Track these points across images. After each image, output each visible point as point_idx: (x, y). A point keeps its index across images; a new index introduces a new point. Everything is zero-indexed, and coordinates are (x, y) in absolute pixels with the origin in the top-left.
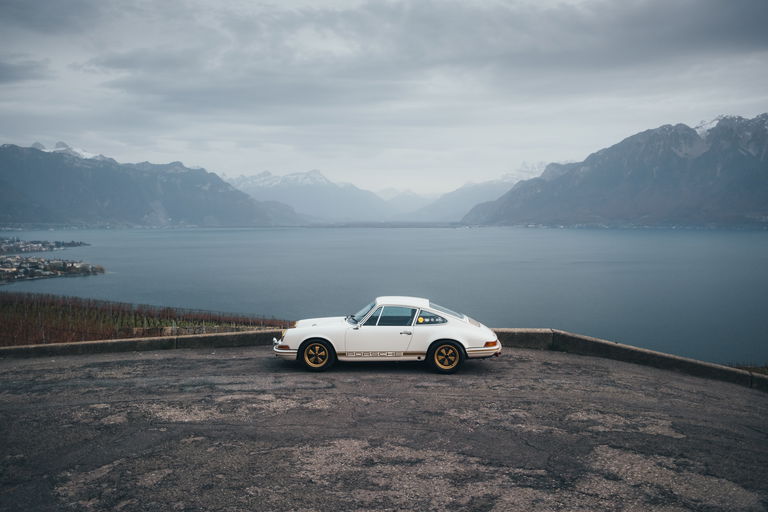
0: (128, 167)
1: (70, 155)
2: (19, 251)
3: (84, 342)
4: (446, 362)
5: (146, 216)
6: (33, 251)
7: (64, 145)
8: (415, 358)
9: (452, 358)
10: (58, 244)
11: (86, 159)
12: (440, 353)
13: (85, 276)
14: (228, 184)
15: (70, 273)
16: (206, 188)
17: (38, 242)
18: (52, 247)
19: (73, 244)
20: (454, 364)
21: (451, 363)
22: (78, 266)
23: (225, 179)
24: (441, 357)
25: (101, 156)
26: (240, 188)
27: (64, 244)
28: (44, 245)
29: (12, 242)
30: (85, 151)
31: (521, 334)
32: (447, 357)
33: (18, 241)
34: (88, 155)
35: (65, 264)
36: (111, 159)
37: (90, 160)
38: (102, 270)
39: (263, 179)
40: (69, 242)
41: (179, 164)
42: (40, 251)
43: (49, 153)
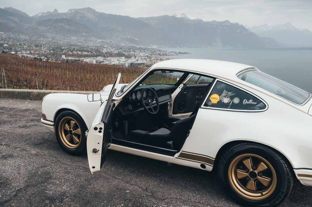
0: (208, 23)
1: (186, 18)
2: (166, 55)
3: (7, 90)
4: (252, 184)
5: (213, 43)
6: (171, 55)
7: (184, 14)
8: (196, 165)
9: (265, 180)
10: (180, 53)
11: (192, 20)
12: (241, 165)
14: (248, 30)
16: (238, 31)
17: (173, 52)
18: (177, 54)
20: (267, 194)
21: (260, 188)
23: (247, 27)
24: (242, 174)
25: (197, 18)
26: (253, 31)
27: (182, 53)
28: (175, 53)
30: (191, 17)
32: (253, 175)
33: (166, 51)
34: (192, 18)
36: (201, 20)
39: (263, 27)
40: (184, 52)
41: (228, 21)
42: (173, 55)
43: (179, 18)
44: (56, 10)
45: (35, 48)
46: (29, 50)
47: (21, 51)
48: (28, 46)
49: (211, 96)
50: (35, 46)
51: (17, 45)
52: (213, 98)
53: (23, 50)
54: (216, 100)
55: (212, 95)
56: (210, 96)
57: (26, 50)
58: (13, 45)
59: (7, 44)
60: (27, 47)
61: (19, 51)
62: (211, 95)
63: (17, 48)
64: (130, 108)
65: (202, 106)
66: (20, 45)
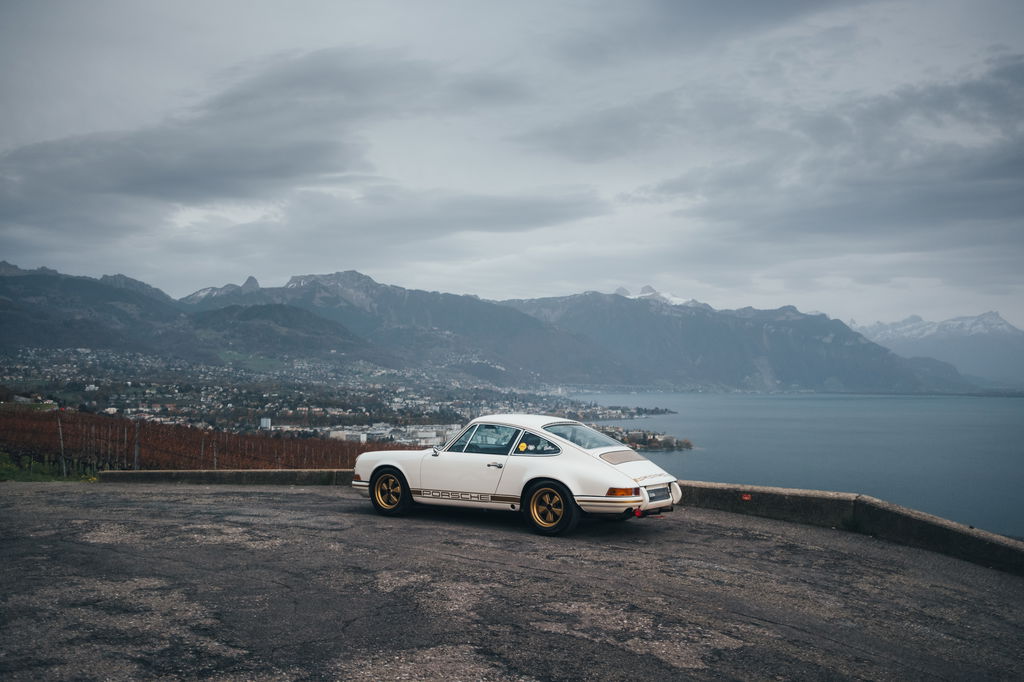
0: (727, 315)
1: (657, 301)
2: (596, 418)
4: (549, 516)
5: (747, 377)
6: (611, 418)
7: (650, 289)
8: (507, 506)
10: (640, 411)
11: (675, 306)
13: (668, 451)
14: (859, 335)
15: (651, 448)
16: (828, 340)
17: (617, 408)
18: (632, 415)
19: (656, 411)
22: (660, 439)
23: (855, 327)
25: (693, 300)
26: (877, 339)
27: (646, 411)
28: (623, 412)
29: (589, 407)
30: (674, 296)
31: (795, 497)
33: (596, 406)
34: (678, 301)
35: (645, 436)
36: (705, 305)
37: (680, 307)
38: (688, 446)
39: (909, 326)
40: (653, 408)
41: (792, 309)
42: (619, 418)
43: (634, 300)
44: (251, 281)
45: (179, 396)
46: (162, 402)
47: (137, 406)
48: (159, 391)
50: (180, 391)
51: (127, 385)
53: (144, 401)
57: (151, 403)
58: (114, 388)
59: (96, 385)
60: (154, 392)
61: (129, 404)
63: (124, 396)
66: (135, 385)
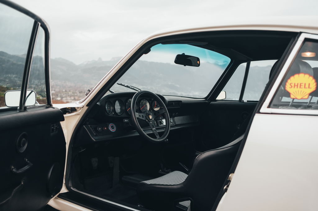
44: (100, 59)
45: (79, 94)
46: (74, 96)
47: (66, 97)
48: (73, 93)
49: (289, 81)
50: (79, 93)
51: (63, 92)
52: (296, 86)
53: (69, 96)
54: (303, 89)
55: (292, 78)
56: (287, 81)
57: (71, 96)
58: (59, 92)
59: (55, 91)
60: (71, 93)
61: (64, 97)
62: (289, 78)
63: (62, 94)
64: (110, 129)
65: (264, 109)
66: (66, 91)
